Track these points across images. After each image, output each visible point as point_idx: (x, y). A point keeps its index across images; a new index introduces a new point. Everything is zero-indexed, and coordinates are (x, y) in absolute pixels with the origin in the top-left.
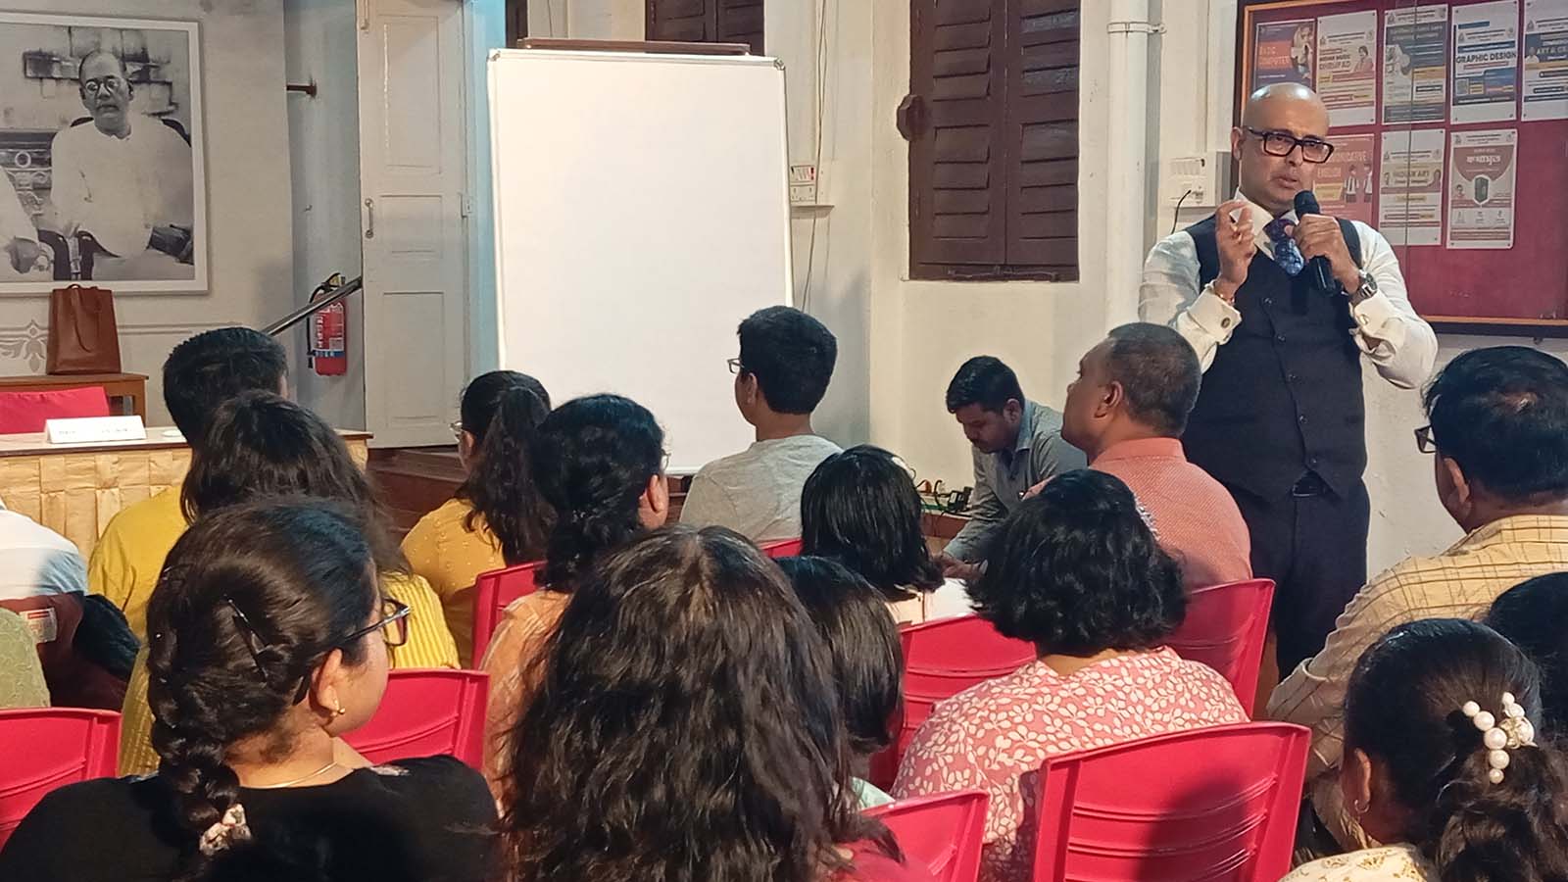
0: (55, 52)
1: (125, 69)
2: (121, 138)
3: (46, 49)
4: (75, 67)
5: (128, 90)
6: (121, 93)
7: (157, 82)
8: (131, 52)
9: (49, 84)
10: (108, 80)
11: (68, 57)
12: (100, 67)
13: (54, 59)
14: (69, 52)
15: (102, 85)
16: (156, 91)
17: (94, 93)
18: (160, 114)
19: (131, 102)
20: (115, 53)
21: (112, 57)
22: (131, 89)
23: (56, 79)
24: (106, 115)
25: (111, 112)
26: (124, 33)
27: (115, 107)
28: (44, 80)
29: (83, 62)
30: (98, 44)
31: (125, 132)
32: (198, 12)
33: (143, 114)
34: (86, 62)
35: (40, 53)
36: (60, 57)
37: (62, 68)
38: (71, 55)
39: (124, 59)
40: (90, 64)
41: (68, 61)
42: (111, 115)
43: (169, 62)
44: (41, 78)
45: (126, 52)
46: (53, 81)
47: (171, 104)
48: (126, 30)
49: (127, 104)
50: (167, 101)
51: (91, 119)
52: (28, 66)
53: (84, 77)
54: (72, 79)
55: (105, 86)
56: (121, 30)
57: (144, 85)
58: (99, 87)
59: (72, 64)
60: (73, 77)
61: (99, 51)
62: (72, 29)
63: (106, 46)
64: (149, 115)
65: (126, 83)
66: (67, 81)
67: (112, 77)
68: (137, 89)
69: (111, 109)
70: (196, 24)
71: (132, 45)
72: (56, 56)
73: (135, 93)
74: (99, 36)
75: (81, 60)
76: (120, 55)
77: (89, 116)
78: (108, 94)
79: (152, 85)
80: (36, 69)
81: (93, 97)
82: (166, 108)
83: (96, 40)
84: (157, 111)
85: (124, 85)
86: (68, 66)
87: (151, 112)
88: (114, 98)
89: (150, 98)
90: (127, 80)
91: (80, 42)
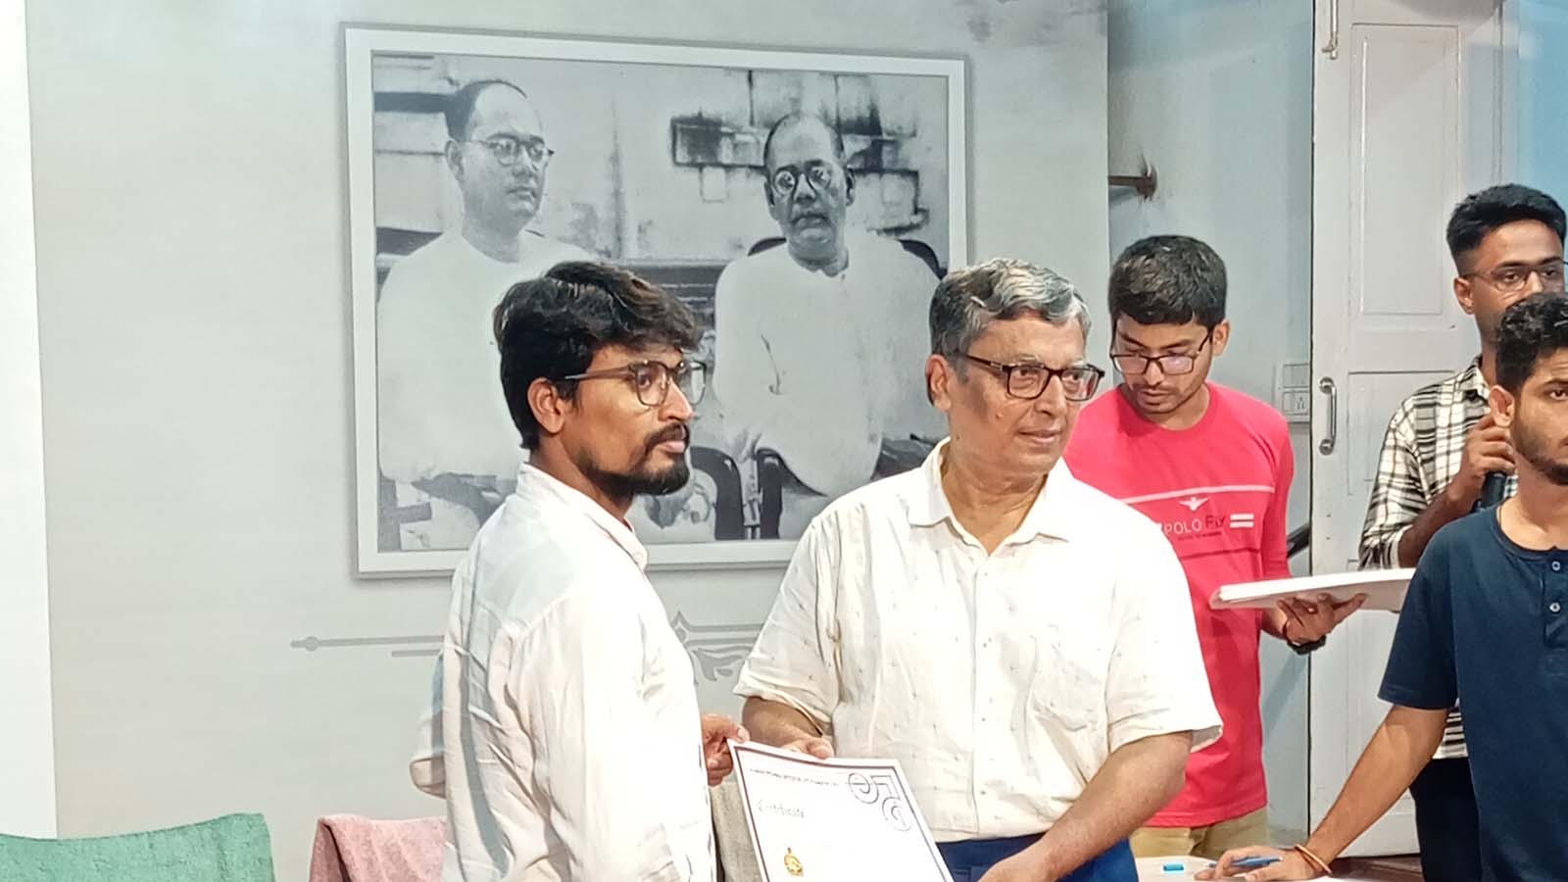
0: (724, 119)
1: (840, 148)
2: (832, 274)
3: (710, 110)
4: (758, 142)
5: (845, 187)
6: (834, 193)
7: (894, 172)
8: (854, 115)
9: (714, 177)
10: (811, 168)
11: (746, 127)
12: (799, 144)
13: (724, 129)
14: (748, 116)
15: (802, 177)
16: (892, 187)
17: (787, 192)
18: (898, 230)
19: (848, 209)
20: (825, 117)
21: (821, 125)
22: (850, 184)
23: (728, 168)
24: (806, 233)
25: (816, 226)
26: (840, 80)
27: (824, 219)
28: (705, 170)
29: (772, 134)
30: (796, 101)
31: (839, 264)
32: (965, 41)
33: (869, 230)
34: (776, 134)
35: (699, 119)
36: (733, 127)
37: (735, 146)
38: (752, 123)
39: (841, 128)
40: (782, 140)
41: (745, 133)
42: (816, 232)
43: (914, 134)
44: (701, 167)
45: (844, 118)
46: (721, 172)
47: (916, 211)
48: (846, 75)
49: (843, 214)
50: (911, 208)
51: (782, 240)
52: (679, 143)
53: (773, 163)
54: (751, 167)
55: (808, 180)
56: (836, 76)
57: (873, 178)
58: (797, 182)
59: (753, 139)
60: (753, 162)
61: (797, 114)
62: (754, 74)
63: (811, 104)
64: (879, 232)
65: (842, 172)
66: (743, 171)
67: (818, 163)
68: (860, 182)
69: (818, 221)
70: (962, 63)
71: (852, 103)
72: (726, 125)
73: (856, 191)
74: (799, 85)
75: (768, 132)
76: (834, 123)
77: (780, 234)
78: (813, 194)
79: (887, 177)
80: (693, 150)
81: (785, 200)
82: (907, 218)
83: (793, 95)
84: (894, 223)
85: (839, 179)
86: (746, 144)
87: (882, 224)
88: (821, 200)
89: (884, 203)
90: (845, 168)
91: (769, 98)
